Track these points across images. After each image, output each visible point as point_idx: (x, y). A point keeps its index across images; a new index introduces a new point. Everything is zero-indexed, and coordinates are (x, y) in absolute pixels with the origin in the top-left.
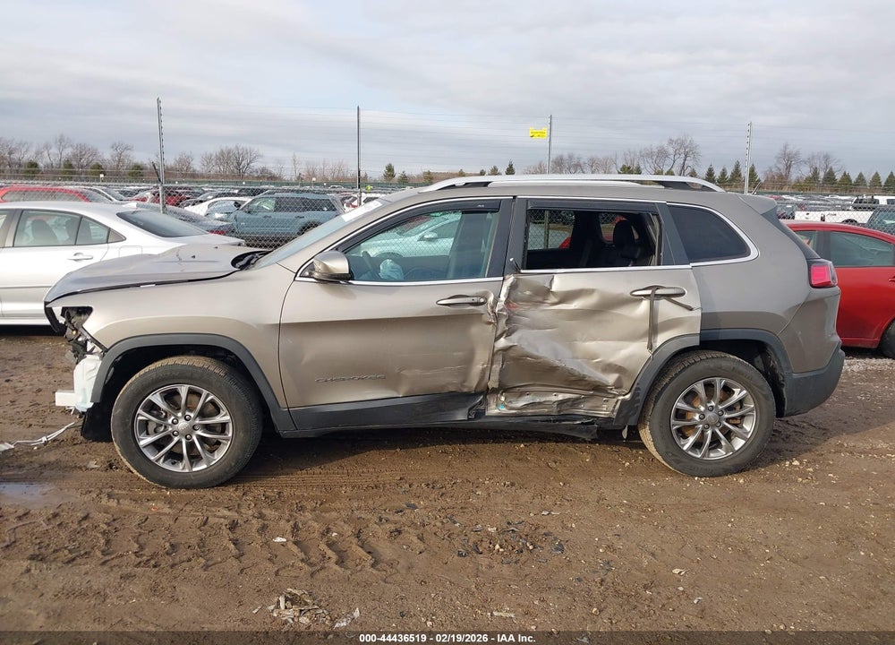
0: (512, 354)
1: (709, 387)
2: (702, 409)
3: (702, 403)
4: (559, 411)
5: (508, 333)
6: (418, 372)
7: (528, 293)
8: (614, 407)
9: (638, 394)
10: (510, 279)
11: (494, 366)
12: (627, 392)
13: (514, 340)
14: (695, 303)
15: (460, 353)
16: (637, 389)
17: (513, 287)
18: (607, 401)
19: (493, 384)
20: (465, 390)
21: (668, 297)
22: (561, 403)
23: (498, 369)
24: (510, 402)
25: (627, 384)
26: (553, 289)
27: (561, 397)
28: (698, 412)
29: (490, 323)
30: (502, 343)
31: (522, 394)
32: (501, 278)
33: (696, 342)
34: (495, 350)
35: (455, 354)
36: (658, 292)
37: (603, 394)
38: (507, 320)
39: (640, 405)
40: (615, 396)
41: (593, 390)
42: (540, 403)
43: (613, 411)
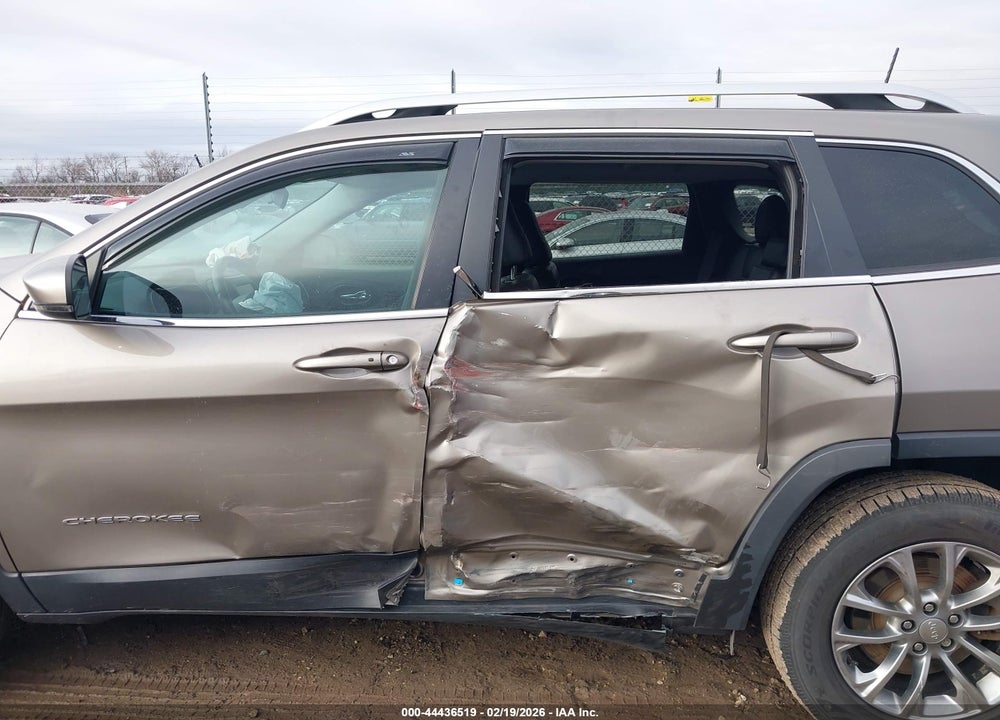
0: (467, 474)
1: (927, 562)
2: (908, 607)
3: (907, 594)
4: (581, 592)
5: (459, 432)
6: (267, 511)
7: (501, 342)
8: (698, 588)
9: (748, 569)
10: (462, 313)
11: (430, 502)
12: (722, 559)
13: (469, 446)
14: (883, 368)
15: (355, 474)
16: (744, 557)
17: (465, 331)
18: (682, 575)
19: (430, 537)
20: (374, 549)
21: (814, 351)
22: (585, 574)
23: (439, 508)
24: (476, 572)
25: (725, 544)
26: (556, 335)
27: (583, 563)
28: (899, 616)
29: (413, 410)
30: (444, 452)
31: (499, 557)
32: (444, 311)
33: (882, 456)
34: (430, 468)
35: (344, 474)
36: (786, 339)
37: (673, 561)
38: (454, 404)
39: (752, 591)
40: (698, 566)
41: (650, 552)
42: (538, 575)
43: (695, 597)
